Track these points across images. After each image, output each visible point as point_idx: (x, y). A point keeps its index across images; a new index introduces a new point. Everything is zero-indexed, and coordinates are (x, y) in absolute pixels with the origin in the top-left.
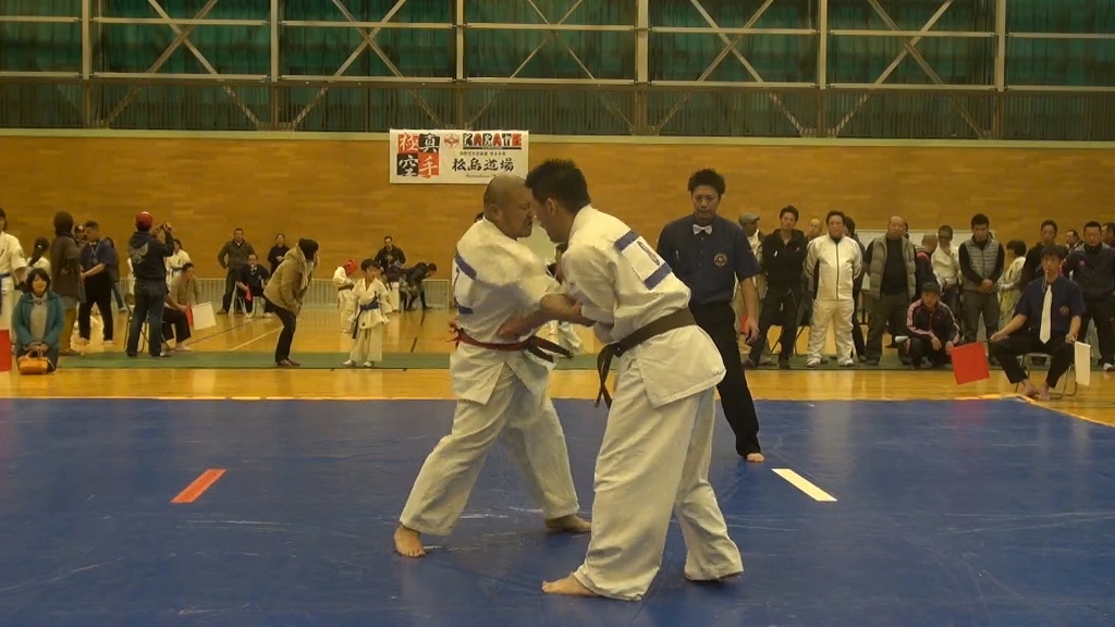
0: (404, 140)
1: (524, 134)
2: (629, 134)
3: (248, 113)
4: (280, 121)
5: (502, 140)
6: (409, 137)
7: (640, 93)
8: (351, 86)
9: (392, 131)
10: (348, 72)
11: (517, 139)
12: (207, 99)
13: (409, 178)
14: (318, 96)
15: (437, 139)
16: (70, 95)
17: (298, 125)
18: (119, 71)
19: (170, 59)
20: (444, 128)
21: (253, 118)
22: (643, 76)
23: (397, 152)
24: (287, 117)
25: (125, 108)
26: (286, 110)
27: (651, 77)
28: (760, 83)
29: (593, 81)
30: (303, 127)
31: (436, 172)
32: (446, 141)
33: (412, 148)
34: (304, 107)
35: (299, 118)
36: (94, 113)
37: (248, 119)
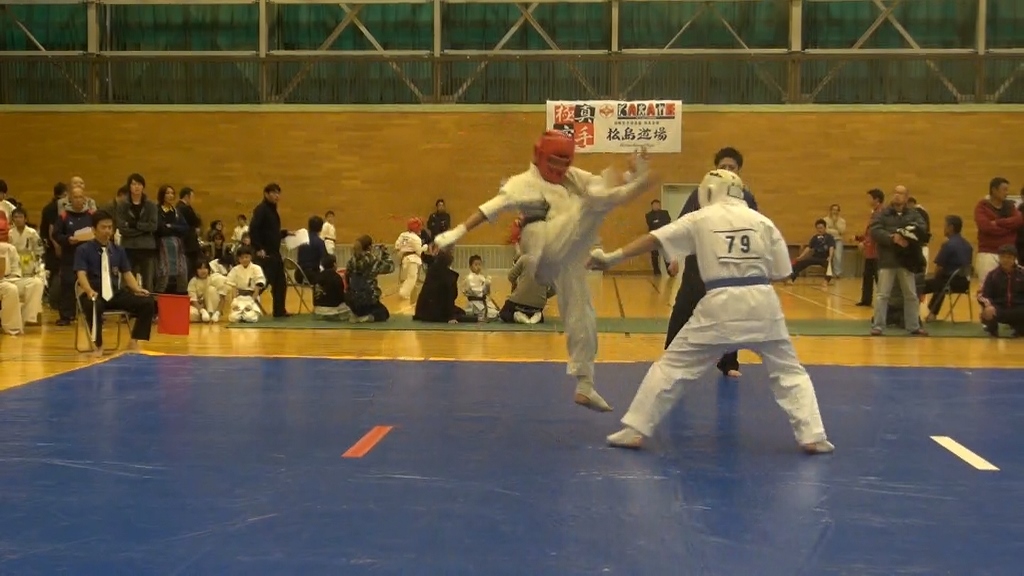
0: (560, 110)
1: (678, 104)
2: (783, 103)
3: (412, 87)
4: (443, 94)
5: (656, 110)
6: (564, 108)
7: (794, 61)
8: (509, 59)
9: (548, 102)
10: (506, 46)
11: (671, 109)
12: (374, 74)
14: (478, 70)
15: (593, 110)
16: (248, 73)
17: (459, 98)
18: (293, 49)
19: (340, 37)
20: (600, 99)
21: (416, 91)
22: (796, 44)
23: (554, 123)
24: (448, 91)
25: (298, 84)
26: (447, 84)
27: (805, 46)
28: (917, 50)
29: (747, 51)
30: (464, 100)
31: (591, 142)
32: (601, 111)
33: (568, 119)
34: (465, 81)
35: (460, 91)
36: (269, 90)
37: (412, 93)
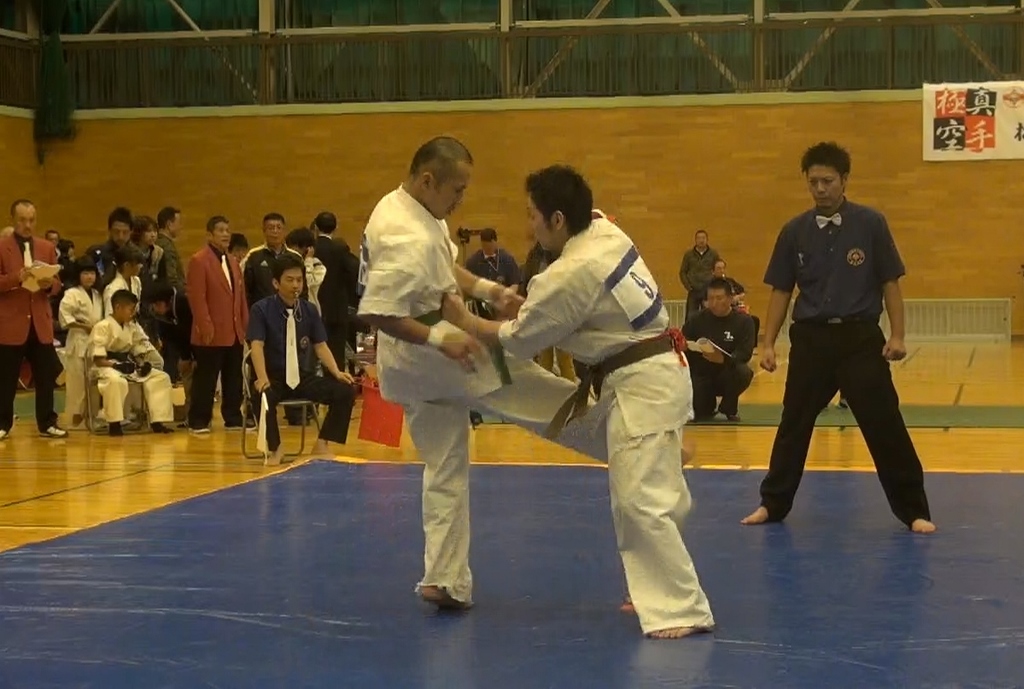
0: (943, 98)
3: (722, 68)
4: (767, 77)
6: (951, 94)
8: (866, 23)
9: (927, 87)
10: (858, 7)
12: (667, 51)
13: (951, 154)
14: (820, 42)
15: (993, 95)
17: (792, 83)
18: (550, 19)
20: (1003, 79)
21: (729, 75)
23: (934, 116)
24: (776, 72)
25: (557, 69)
26: (775, 64)
30: (799, 86)
31: (990, 143)
32: (1006, 98)
33: (955, 110)
34: (801, 57)
35: (793, 74)
36: (515, 77)
37: (722, 77)
